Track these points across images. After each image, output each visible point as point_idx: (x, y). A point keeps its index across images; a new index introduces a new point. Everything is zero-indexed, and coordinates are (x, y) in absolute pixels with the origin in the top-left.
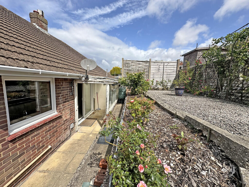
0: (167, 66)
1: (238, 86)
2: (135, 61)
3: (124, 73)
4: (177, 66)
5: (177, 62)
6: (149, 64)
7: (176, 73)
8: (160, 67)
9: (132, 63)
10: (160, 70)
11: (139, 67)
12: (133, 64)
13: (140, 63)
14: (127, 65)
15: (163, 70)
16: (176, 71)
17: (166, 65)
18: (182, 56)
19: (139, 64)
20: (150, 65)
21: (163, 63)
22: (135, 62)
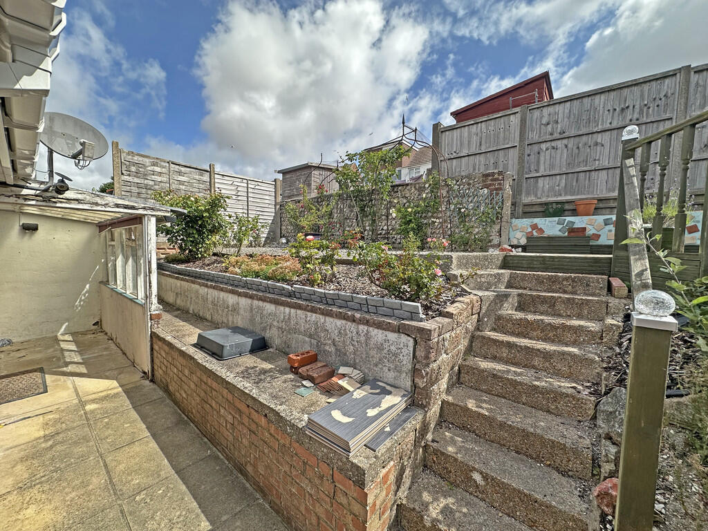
0: (256, 191)
1: (382, 229)
2: (164, 162)
3: (123, 193)
4: (275, 192)
5: (274, 183)
6: (210, 178)
7: (275, 209)
8: (238, 191)
9: (154, 165)
10: (239, 198)
11: (181, 183)
12: (157, 169)
13: (183, 169)
14: (133, 169)
15: (245, 199)
16: (275, 206)
17: (253, 186)
18: (279, 172)
19: (180, 173)
20: (213, 181)
21: (245, 181)
22: (162, 163)
